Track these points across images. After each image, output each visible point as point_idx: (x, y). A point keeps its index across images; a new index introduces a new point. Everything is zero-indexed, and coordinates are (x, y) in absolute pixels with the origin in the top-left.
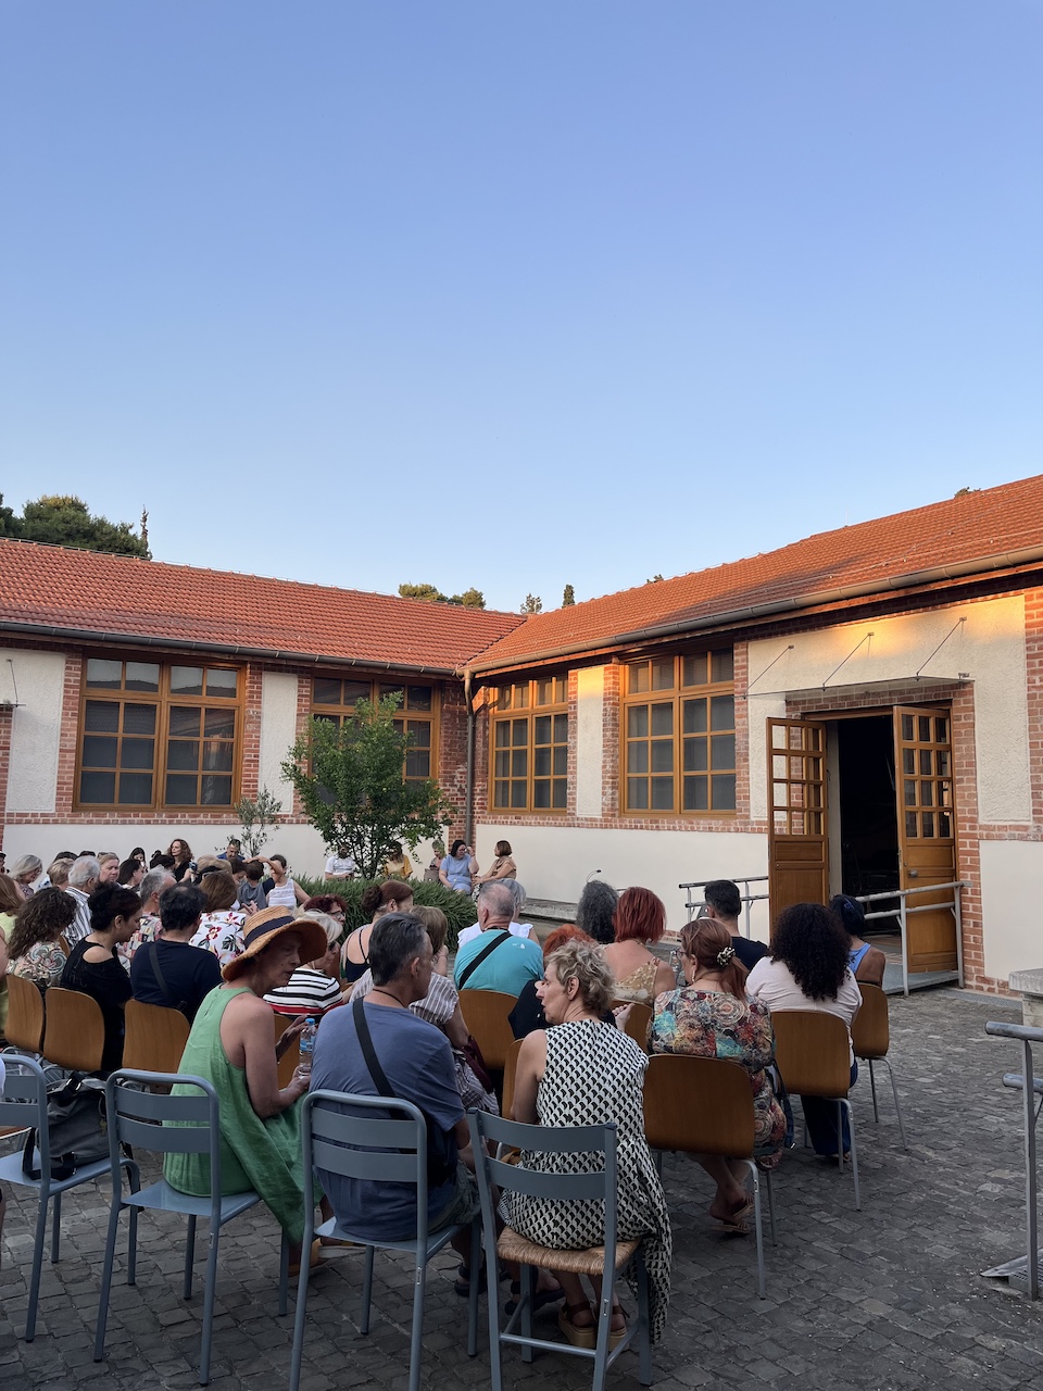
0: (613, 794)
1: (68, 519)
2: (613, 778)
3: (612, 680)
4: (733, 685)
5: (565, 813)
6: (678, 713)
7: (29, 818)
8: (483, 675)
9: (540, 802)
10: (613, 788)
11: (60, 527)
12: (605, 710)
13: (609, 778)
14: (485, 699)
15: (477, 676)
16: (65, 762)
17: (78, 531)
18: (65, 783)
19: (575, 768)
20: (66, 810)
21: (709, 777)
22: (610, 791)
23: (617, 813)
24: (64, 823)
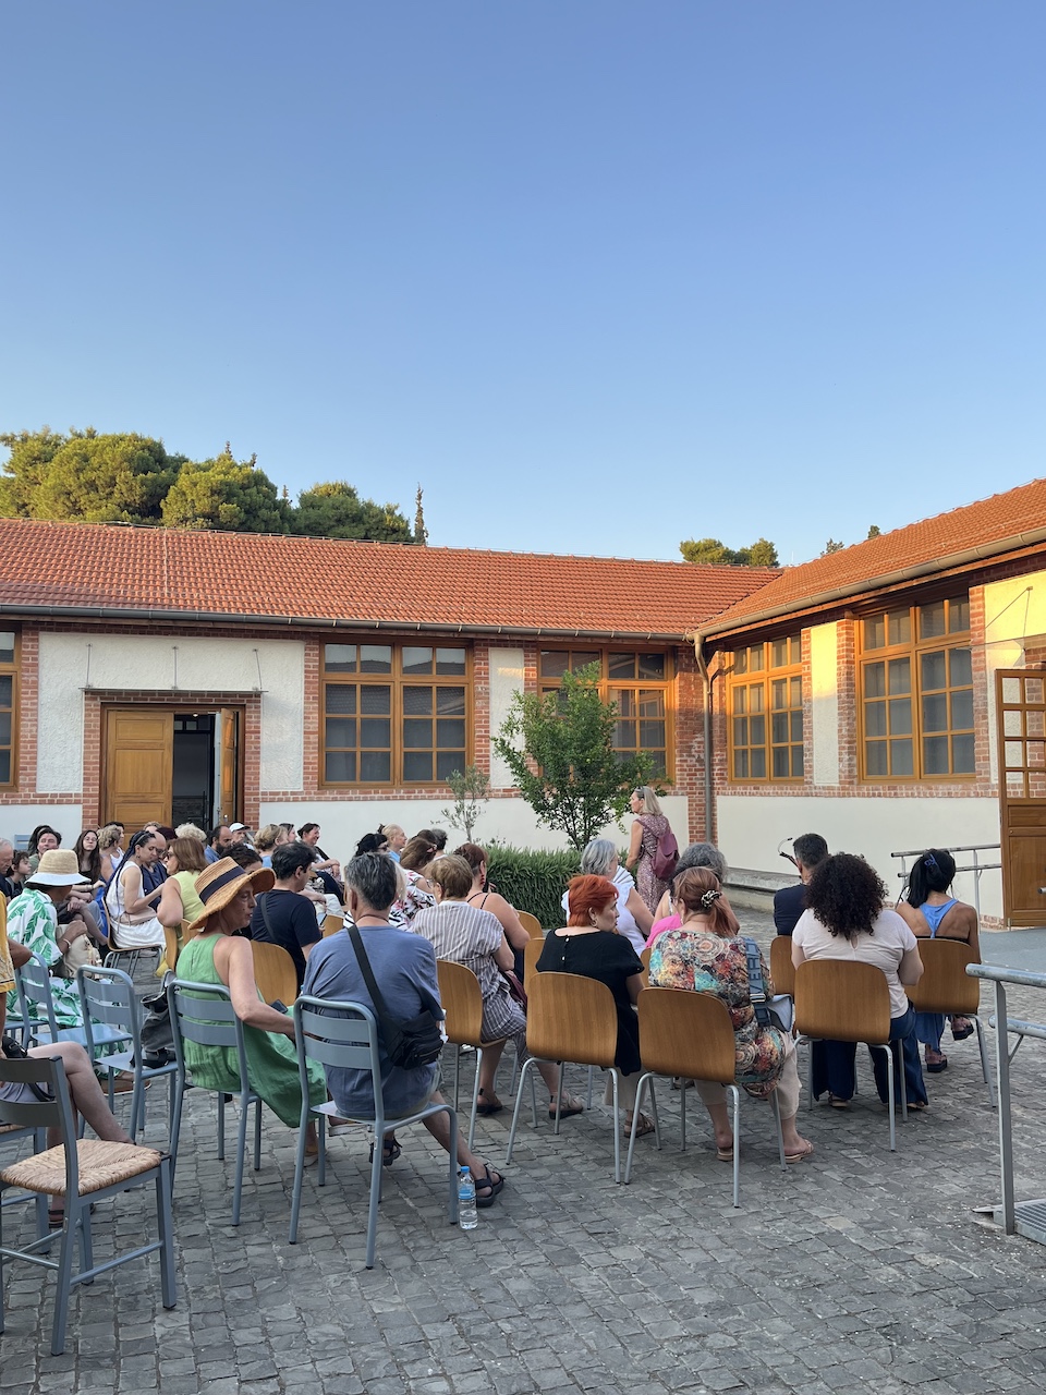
0: (850, 759)
1: (337, 505)
2: (849, 742)
3: (845, 636)
4: (970, 635)
5: (802, 782)
6: (915, 667)
7: (281, 796)
8: (713, 638)
9: (780, 770)
10: (849, 753)
11: (331, 513)
12: (839, 669)
13: (846, 742)
14: (720, 663)
15: (708, 640)
16: (309, 743)
17: (347, 516)
18: (310, 763)
19: (811, 733)
20: (313, 788)
21: (949, 737)
22: (847, 757)
23: (855, 780)
24: (311, 800)
